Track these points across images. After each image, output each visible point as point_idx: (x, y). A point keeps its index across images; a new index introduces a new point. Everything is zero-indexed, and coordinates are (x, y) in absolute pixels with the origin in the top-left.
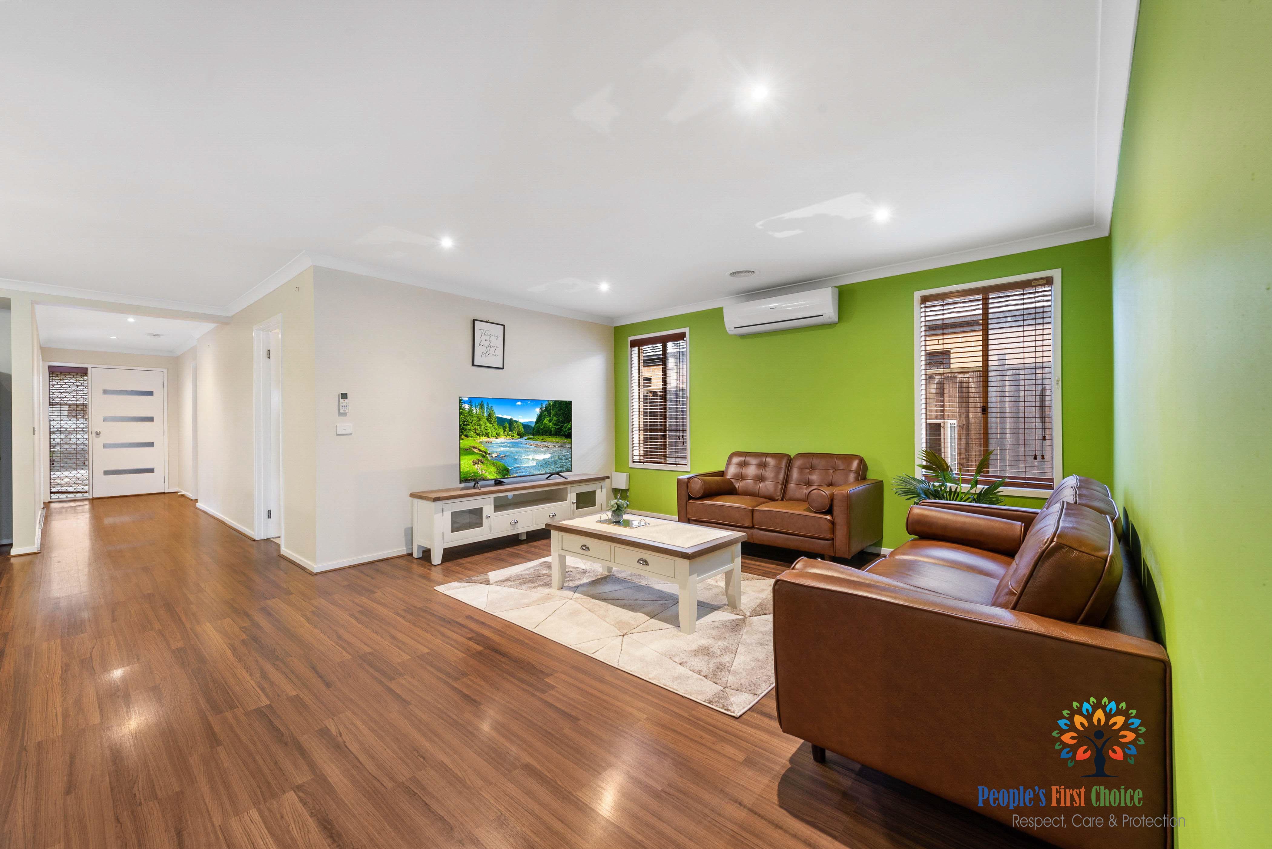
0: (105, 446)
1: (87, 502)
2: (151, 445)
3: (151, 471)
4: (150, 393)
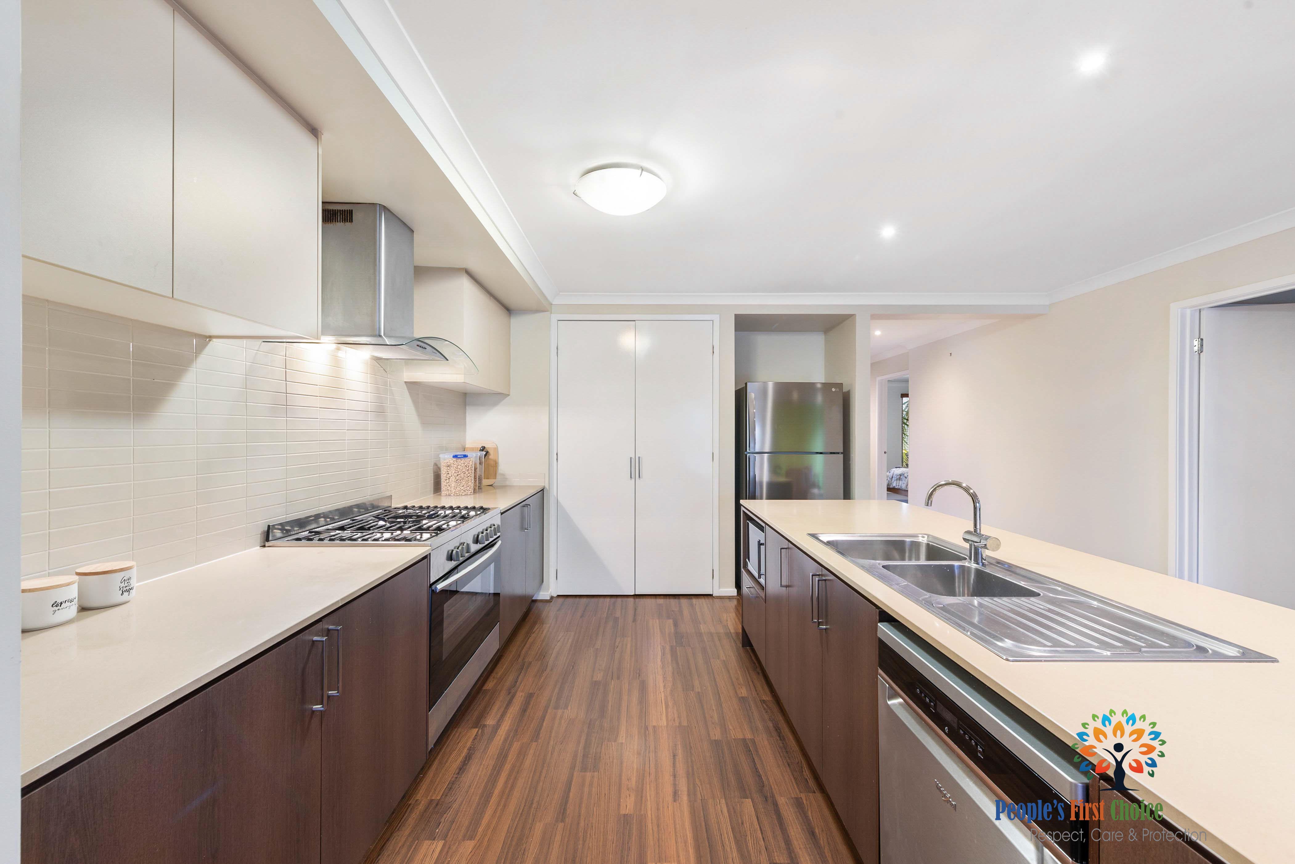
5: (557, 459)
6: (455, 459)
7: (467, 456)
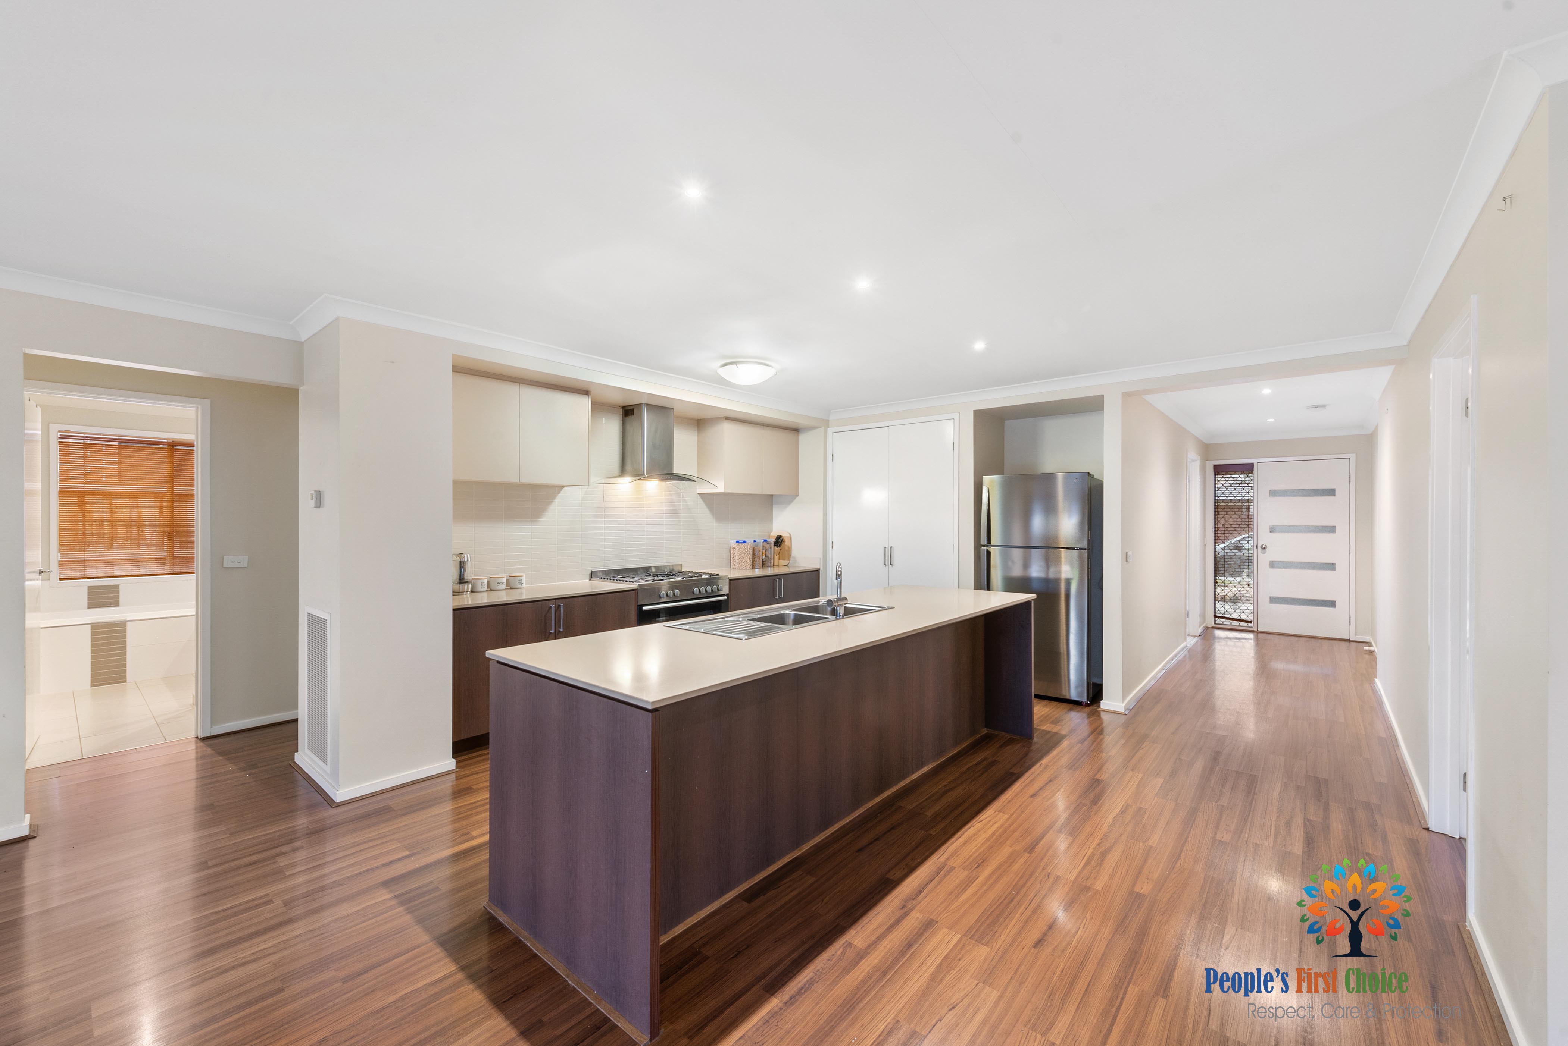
0: (1272, 564)
1: (1251, 636)
2: (1331, 567)
3: (1332, 604)
4: (1331, 492)
5: (832, 547)
6: (738, 544)
7: (746, 542)
